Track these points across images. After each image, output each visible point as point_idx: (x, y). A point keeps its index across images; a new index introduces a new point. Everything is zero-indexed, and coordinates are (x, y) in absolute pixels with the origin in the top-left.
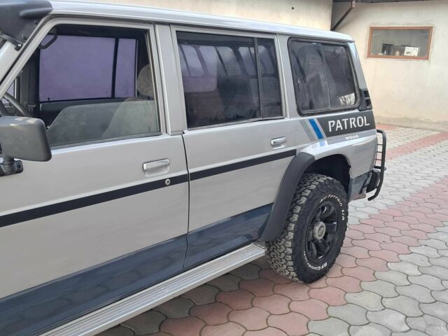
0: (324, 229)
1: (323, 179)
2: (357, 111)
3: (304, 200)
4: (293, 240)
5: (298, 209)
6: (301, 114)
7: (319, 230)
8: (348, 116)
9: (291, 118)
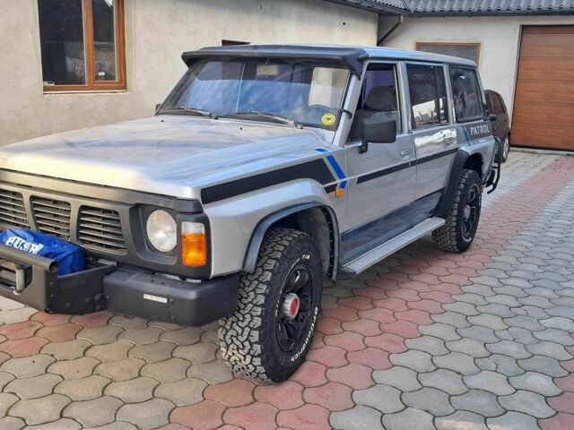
0: (469, 210)
1: (471, 172)
2: (482, 121)
3: (462, 186)
5: (460, 193)
6: (458, 122)
7: (467, 211)
8: (479, 124)
9: (453, 125)
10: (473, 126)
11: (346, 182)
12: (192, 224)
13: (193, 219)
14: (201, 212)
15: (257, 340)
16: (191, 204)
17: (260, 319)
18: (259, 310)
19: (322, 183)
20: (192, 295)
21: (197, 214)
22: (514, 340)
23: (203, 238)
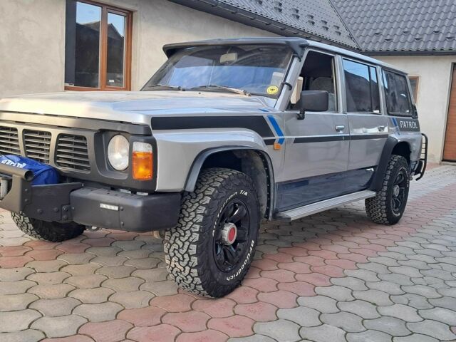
0: (398, 190)
2: (411, 118)
3: (392, 167)
4: (387, 191)
5: (389, 172)
6: (389, 114)
7: (396, 190)
8: (408, 120)
9: (384, 115)
10: (403, 120)
11: (284, 139)
12: (142, 143)
13: (143, 140)
14: (151, 135)
15: (195, 253)
16: (142, 128)
17: (198, 235)
18: (198, 227)
19: (262, 136)
20: (139, 204)
21: (147, 136)
22: (427, 285)
23: (150, 157)
